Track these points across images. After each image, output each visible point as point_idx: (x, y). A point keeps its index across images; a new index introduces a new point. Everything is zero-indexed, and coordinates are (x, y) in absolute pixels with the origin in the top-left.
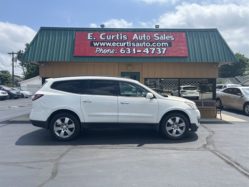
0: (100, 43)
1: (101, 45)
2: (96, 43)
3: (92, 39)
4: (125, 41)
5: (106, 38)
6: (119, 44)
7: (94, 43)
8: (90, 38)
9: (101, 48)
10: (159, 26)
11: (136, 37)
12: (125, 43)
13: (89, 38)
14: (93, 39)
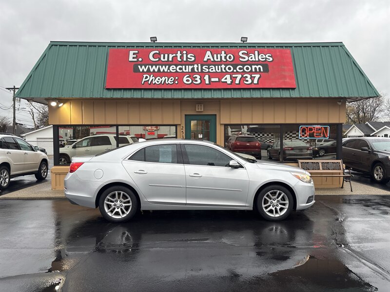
0: (150, 67)
1: (152, 70)
2: (143, 67)
3: (136, 60)
4: (192, 63)
5: (160, 59)
6: (180, 69)
7: (139, 67)
8: (134, 58)
9: (152, 75)
10: (247, 38)
11: (209, 56)
12: (191, 67)
13: (131, 59)
14: (138, 60)
